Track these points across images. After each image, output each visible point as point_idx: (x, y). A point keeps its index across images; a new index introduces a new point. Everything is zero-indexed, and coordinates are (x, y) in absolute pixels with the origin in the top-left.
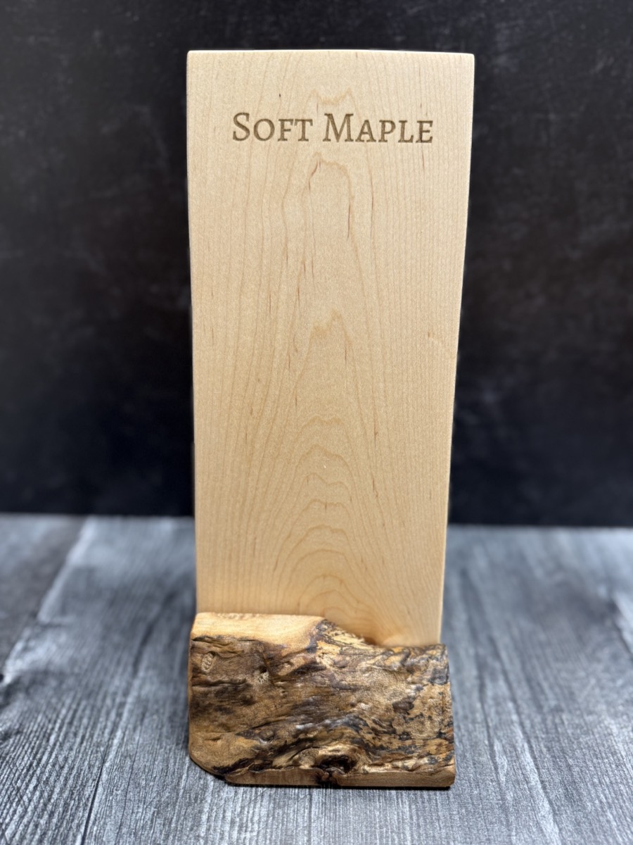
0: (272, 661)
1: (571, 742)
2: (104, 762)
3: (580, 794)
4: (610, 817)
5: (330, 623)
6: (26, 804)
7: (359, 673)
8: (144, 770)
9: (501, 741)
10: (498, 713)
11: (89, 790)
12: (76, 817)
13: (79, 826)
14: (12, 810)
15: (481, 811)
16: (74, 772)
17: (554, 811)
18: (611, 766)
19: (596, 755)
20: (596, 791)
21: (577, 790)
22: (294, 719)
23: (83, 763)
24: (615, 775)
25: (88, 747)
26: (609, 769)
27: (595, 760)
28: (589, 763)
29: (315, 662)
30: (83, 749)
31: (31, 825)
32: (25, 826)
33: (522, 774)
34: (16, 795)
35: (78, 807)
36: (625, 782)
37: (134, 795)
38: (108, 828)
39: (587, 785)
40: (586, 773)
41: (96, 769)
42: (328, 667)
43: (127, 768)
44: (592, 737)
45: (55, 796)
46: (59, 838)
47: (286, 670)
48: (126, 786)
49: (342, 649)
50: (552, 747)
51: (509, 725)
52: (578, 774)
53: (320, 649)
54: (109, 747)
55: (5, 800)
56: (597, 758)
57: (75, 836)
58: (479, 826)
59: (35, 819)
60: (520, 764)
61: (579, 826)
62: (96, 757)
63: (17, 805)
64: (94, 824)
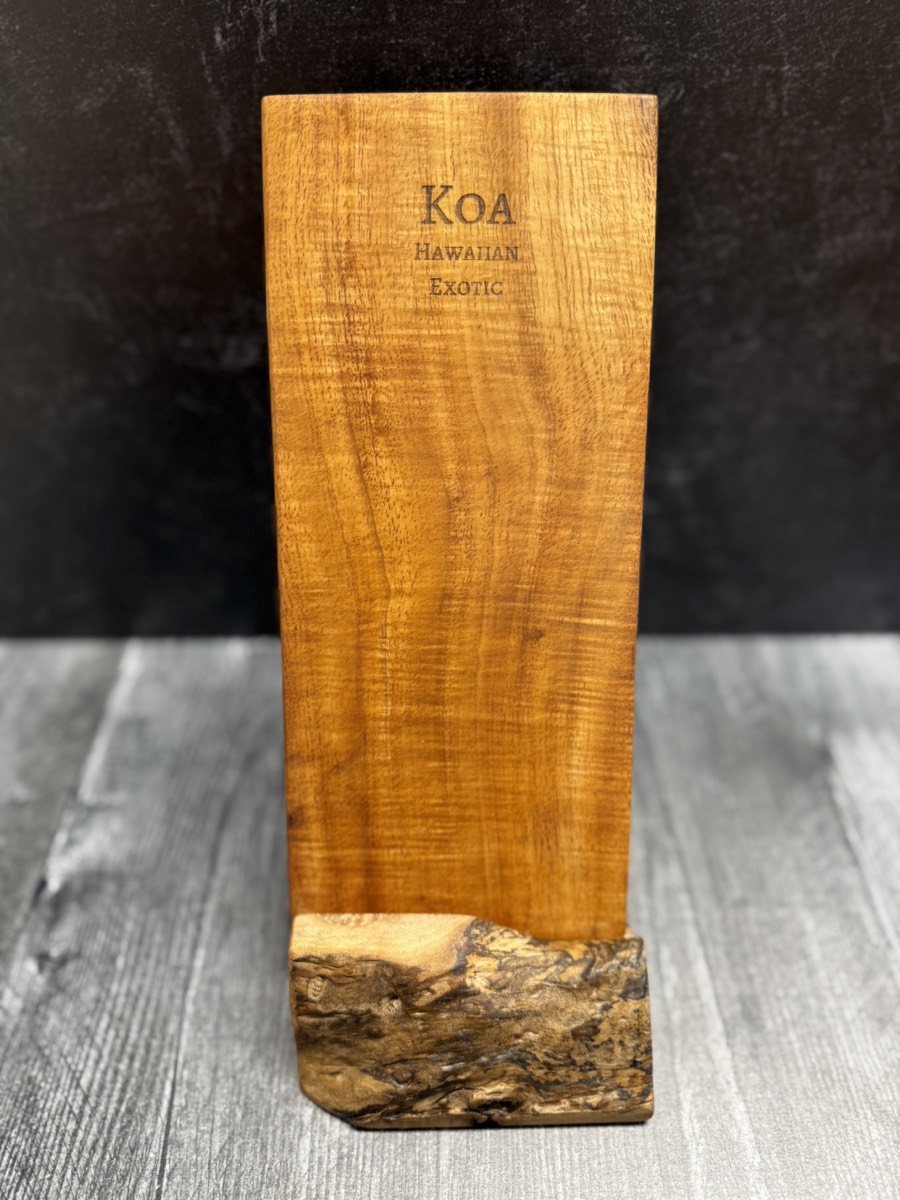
0: (405, 989)
5: (483, 924)
6: (100, 1046)
7: (525, 993)
12: (162, 1060)
13: (166, 1070)
14: (84, 1054)
22: (440, 1058)
29: (465, 987)
31: (110, 1071)
32: (103, 1072)
41: (178, 998)
42: (483, 990)
46: (144, 1085)
47: (426, 998)
49: (500, 962)
53: (471, 967)
57: (163, 1083)
59: (113, 1064)
61: (755, 1049)
63: (91, 1046)
64: (184, 1068)
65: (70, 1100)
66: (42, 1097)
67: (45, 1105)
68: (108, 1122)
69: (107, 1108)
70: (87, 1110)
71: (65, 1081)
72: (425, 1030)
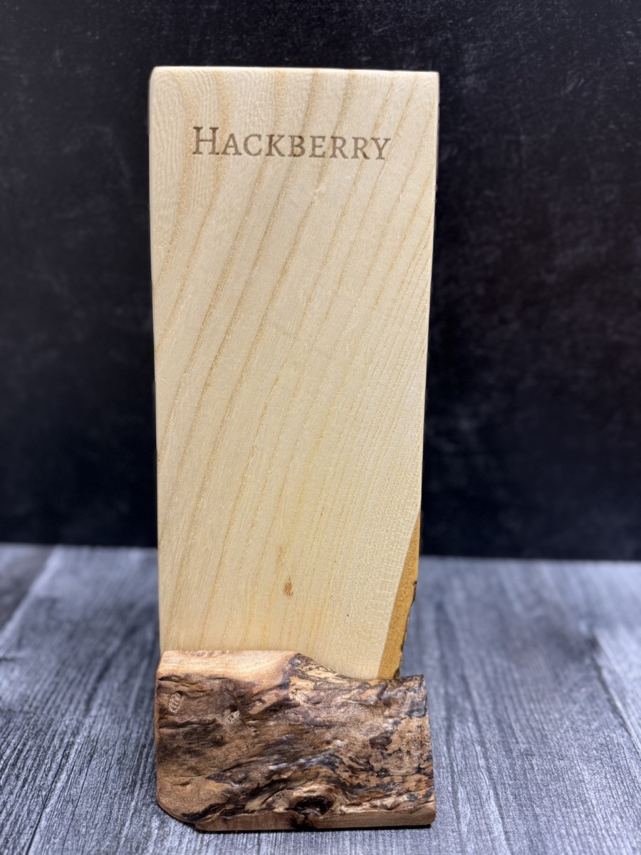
1: (539, 789)
2: (44, 807)
3: (545, 846)
7: (334, 708)
8: (86, 817)
9: (466, 787)
11: (26, 838)
16: (12, 818)
18: (580, 816)
19: (565, 803)
20: (563, 843)
21: (542, 841)
22: (267, 759)
23: (23, 808)
24: (584, 826)
25: (29, 791)
26: (578, 819)
27: (563, 809)
28: (558, 813)
29: (288, 700)
30: (24, 792)
33: (486, 823)
36: (594, 833)
37: (73, 844)
39: (553, 836)
40: (553, 824)
41: (35, 814)
42: (302, 703)
43: (68, 814)
44: (562, 784)
47: (258, 708)
48: (65, 834)
49: (316, 684)
50: (519, 795)
51: (475, 770)
52: (545, 824)
53: (293, 685)
54: (51, 791)
56: (566, 807)
60: (484, 813)
62: (37, 802)
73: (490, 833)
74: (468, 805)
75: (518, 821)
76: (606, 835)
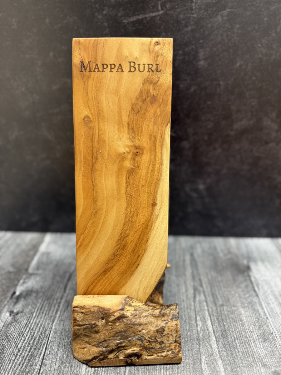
0: (106, 315)
1: (226, 317)
3: (227, 335)
4: (237, 342)
5: (130, 298)
6: (25, 337)
7: (142, 318)
10: (200, 306)
11: (48, 332)
12: (43, 341)
13: (44, 344)
14: (20, 338)
15: (190, 340)
17: (217, 340)
19: (234, 321)
20: (233, 334)
21: (226, 333)
22: (116, 338)
24: (241, 328)
26: (239, 326)
28: (232, 324)
29: (124, 315)
31: (27, 344)
32: (25, 344)
33: (207, 328)
34: (22, 333)
35: (44, 338)
36: (244, 331)
37: (64, 334)
38: (55, 345)
40: (230, 328)
41: (50, 325)
42: (129, 316)
44: (234, 315)
45: (36, 334)
46: (37, 348)
47: (112, 318)
49: (135, 308)
50: (219, 318)
52: (227, 328)
53: (126, 309)
55: (18, 335)
56: (235, 323)
57: (43, 347)
58: (189, 345)
59: (29, 342)
60: (206, 324)
61: (225, 345)
63: (22, 337)
64: (50, 343)
65: (14, 351)
66: (6, 350)
67: (6, 352)
68: (24, 358)
69: (25, 354)
70: (19, 354)
71: (13, 346)
72: (112, 329)
73: (208, 331)
74: (201, 322)
75: (218, 327)
76: (248, 331)
